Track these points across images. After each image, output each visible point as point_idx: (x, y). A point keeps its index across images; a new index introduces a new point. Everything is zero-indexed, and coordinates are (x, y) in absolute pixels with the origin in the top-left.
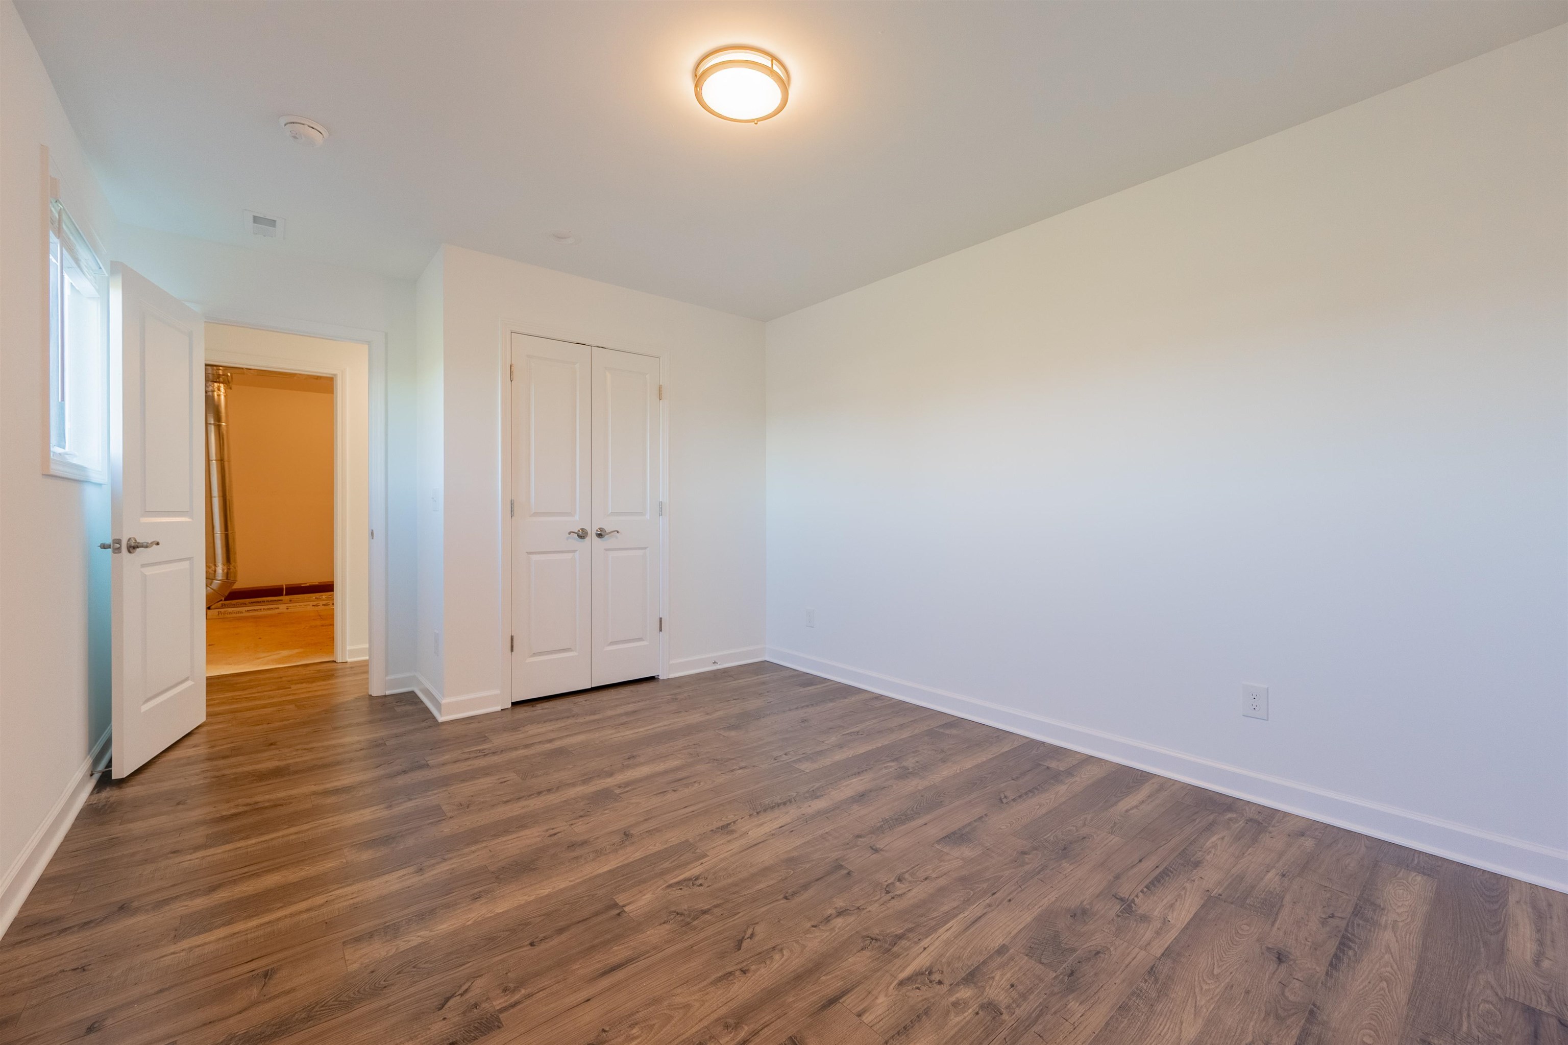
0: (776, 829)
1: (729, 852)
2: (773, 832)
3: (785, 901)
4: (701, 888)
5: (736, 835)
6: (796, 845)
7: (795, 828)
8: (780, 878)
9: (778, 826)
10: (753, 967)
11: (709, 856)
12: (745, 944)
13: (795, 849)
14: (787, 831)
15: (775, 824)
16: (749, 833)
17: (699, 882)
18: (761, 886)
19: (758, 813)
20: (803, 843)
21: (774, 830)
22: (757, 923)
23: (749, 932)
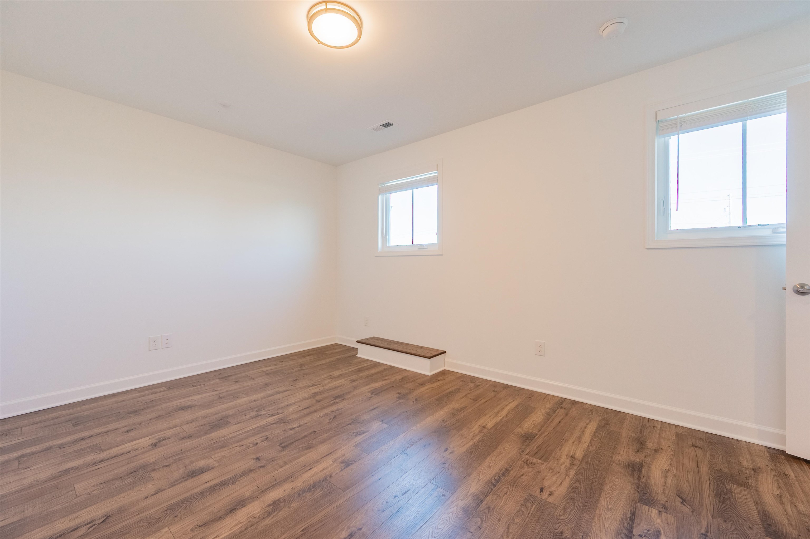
0: (314, 467)
1: (342, 449)
2: (317, 464)
3: (316, 431)
4: (353, 432)
5: (340, 460)
6: (304, 457)
7: (303, 468)
8: (316, 439)
9: (312, 469)
10: (330, 412)
11: (353, 446)
12: (333, 417)
13: (306, 454)
14: (307, 466)
15: (314, 471)
16: (332, 462)
17: (354, 434)
18: (326, 435)
19: (325, 479)
20: (300, 458)
21: (316, 466)
22: (328, 423)
23: (331, 420)
